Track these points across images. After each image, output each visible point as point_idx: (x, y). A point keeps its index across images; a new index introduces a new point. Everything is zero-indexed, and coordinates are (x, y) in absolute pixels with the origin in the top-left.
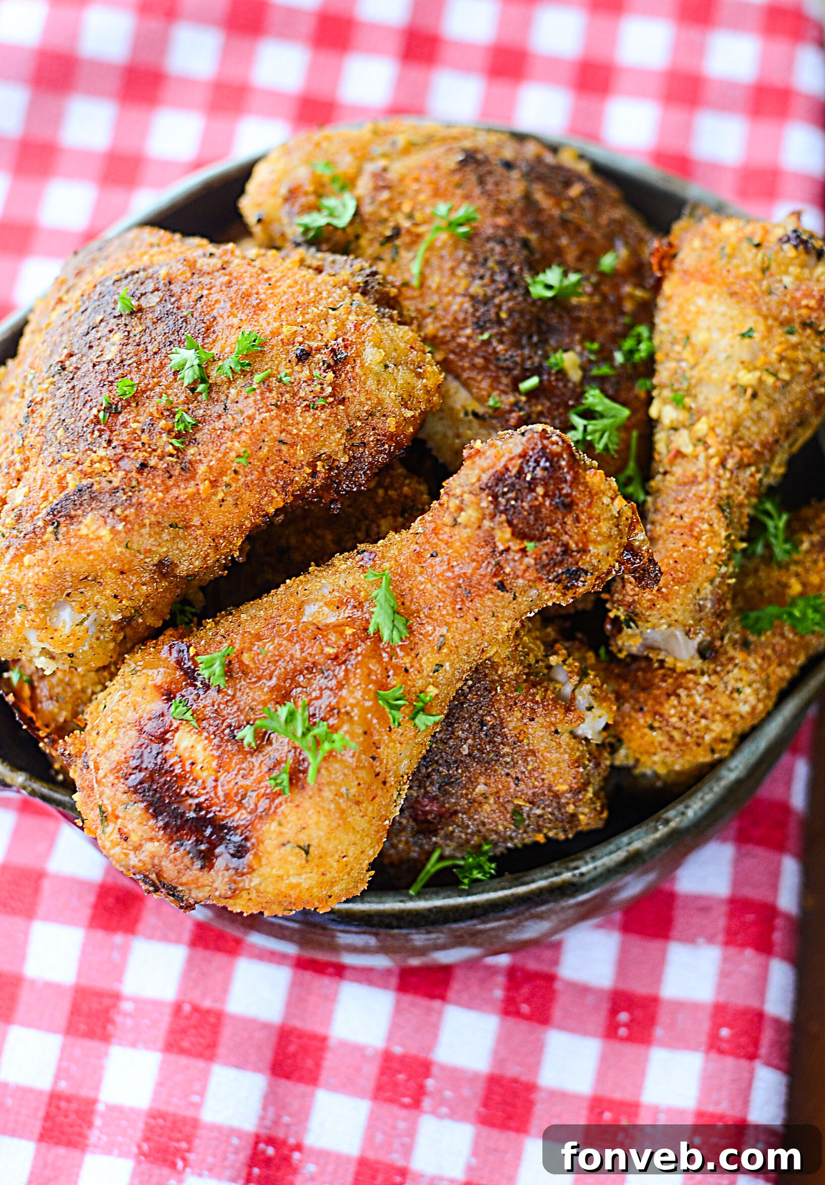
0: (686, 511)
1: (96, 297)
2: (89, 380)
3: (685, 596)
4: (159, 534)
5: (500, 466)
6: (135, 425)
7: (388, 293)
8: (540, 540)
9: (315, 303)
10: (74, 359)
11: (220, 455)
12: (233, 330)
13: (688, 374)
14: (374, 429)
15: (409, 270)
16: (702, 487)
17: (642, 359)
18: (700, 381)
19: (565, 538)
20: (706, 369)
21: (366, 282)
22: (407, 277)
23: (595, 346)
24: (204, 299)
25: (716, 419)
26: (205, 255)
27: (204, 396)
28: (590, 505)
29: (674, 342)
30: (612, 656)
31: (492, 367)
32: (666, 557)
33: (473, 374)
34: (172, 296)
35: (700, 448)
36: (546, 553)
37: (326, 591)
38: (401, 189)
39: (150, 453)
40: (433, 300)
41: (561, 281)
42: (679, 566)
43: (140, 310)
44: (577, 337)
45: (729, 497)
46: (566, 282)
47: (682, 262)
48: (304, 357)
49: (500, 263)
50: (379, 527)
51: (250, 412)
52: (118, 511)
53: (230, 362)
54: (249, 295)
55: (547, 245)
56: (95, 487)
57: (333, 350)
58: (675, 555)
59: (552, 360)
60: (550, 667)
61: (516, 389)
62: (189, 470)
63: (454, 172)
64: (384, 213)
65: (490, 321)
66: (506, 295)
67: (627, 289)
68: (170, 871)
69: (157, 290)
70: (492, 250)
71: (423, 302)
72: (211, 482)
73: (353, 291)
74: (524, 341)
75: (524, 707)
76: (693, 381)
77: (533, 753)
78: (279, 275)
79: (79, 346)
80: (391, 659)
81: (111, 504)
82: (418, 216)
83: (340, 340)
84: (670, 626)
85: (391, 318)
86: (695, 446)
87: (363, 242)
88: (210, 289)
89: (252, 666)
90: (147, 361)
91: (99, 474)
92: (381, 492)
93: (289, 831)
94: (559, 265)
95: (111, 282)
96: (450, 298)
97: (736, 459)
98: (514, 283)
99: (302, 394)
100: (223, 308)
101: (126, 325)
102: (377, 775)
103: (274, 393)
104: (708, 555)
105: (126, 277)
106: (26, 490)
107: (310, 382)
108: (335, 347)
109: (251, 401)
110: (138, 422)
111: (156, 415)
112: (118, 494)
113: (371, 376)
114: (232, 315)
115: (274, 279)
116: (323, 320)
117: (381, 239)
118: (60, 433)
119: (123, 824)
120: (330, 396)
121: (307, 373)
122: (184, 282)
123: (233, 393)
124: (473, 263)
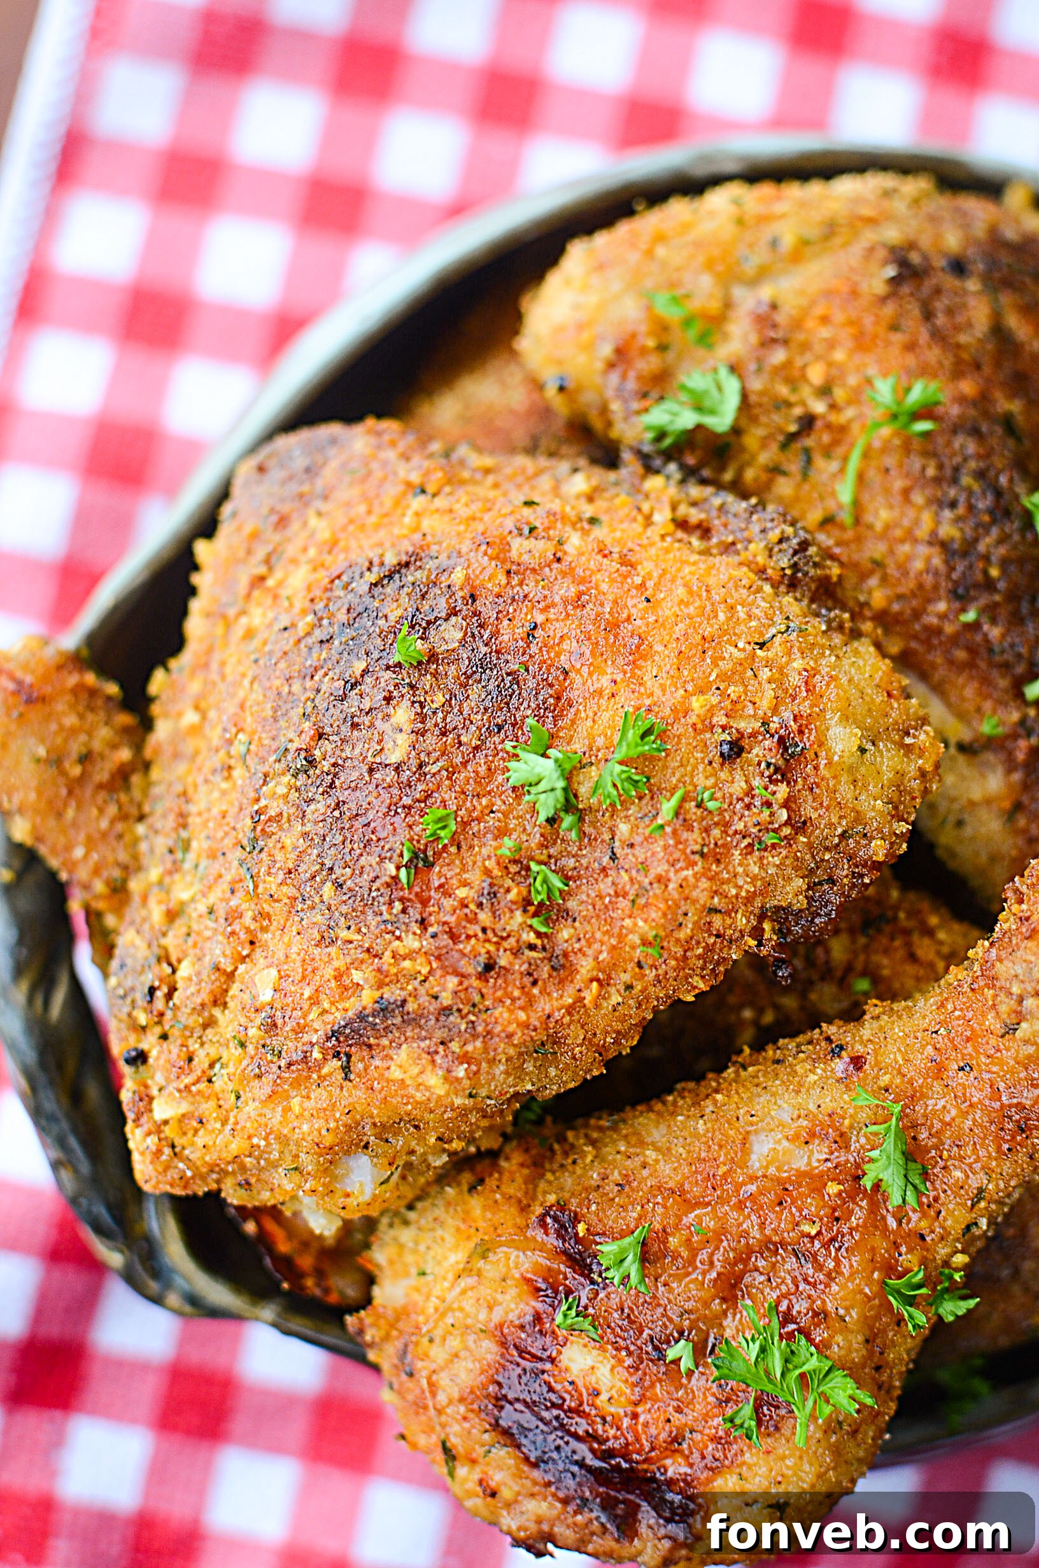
1: (341, 617)
2: (366, 798)
4: (520, 1068)
6: (462, 893)
7: (827, 578)
9: (728, 634)
10: (327, 746)
11: (613, 941)
12: (603, 701)
14: (849, 859)
15: (833, 494)
21: (795, 566)
22: (831, 505)
24: (539, 633)
26: (519, 530)
27: (572, 835)
31: (981, 664)
33: (950, 675)
34: (481, 626)
37: (787, 1118)
38: (800, 337)
39: (497, 943)
40: (876, 549)
43: (433, 657)
48: (735, 750)
49: (978, 475)
50: (827, 951)
51: (661, 868)
52: (455, 1046)
53: (610, 772)
56: (411, 1006)
57: (783, 742)
61: (1018, 696)
62: (562, 967)
63: (883, 300)
64: (783, 390)
65: (974, 585)
66: (995, 531)
69: (454, 612)
70: (962, 448)
71: (861, 549)
72: (599, 982)
73: (778, 589)
74: (1025, 608)
78: (653, 569)
79: (332, 719)
80: (900, 1223)
81: (439, 1034)
82: (839, 394)
85: (841, 628)
88: (545, 610)
89: (684, 1252)
90: (465, 764)
91: (413, 979)
93: (756, 1487)
95: (362, 587)
96: (906, 548)
98: (1004, 511)
99: (740, 826)
100: (576, 652)
101: (412, 686)
103: (695, 831)
105: (390, 577)
106: (274, 973)
107: (747, 800)
108: (782, 732)
109: (658, 848)
110: (465, 884)
111: (497, 872)
112: (452, 1018)
113: (844, 778)
114: (595, 669)
115: (650, 584)
116: (750, 673)
117: (781, 438)
118: (328, 890)
119: (485, 1473)
120: (786, 823)
121: (743, 784)
122: (498, 596)
123: (623, 828)
124: (937, 480)
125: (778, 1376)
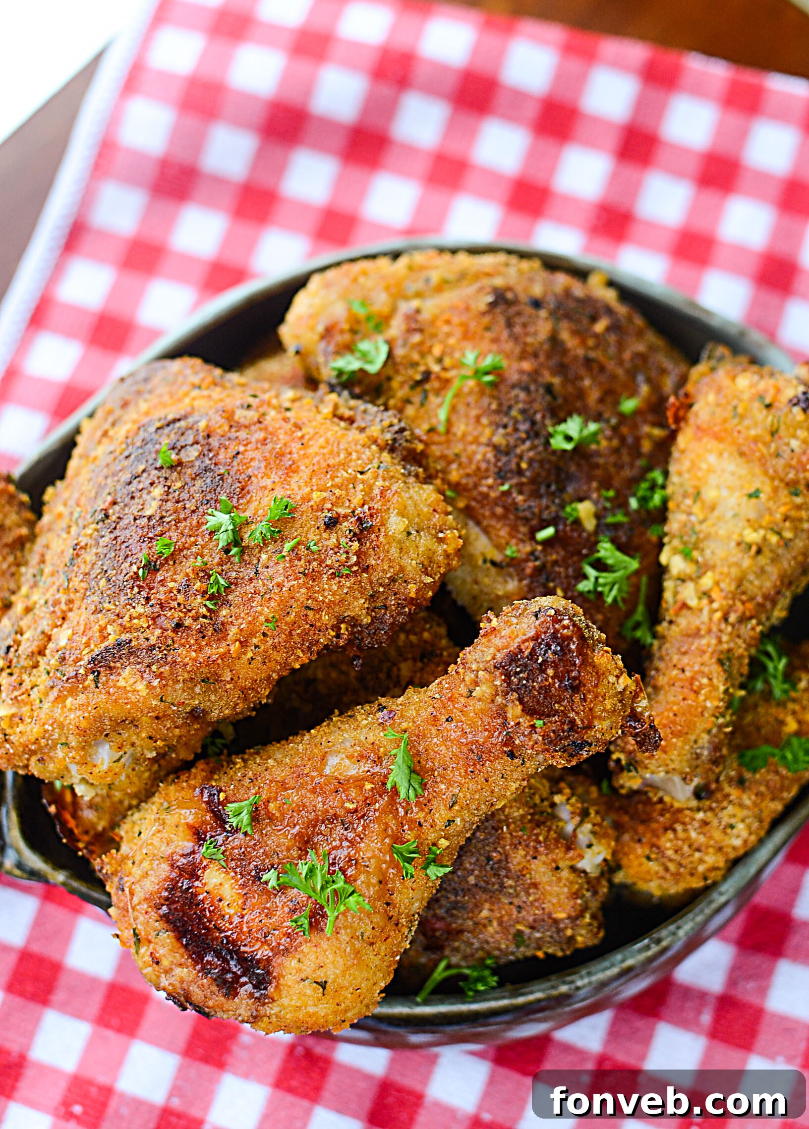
0: (688, 664)
1: (139, 444)
2: (131, 534)
3: (682, 748)
4: (192, 689)
5: (514, 646)
6: (171, 585)
7: (414, 450)
8: (548, 716)
9: (344, 465)
10: (117, 508)
11: (250, 619)
12: (266, 492)
13: (698, 528)
14: (395, 594)
15: (436, 416)
16: (704, 641)
17: (656, 507)
18: (708, 536)
19: (572, 715)
20: (714, 525)
21: (394, 440)
22: (434, 421)
23: (611, 493)
24: (240, 456)
25: (721, 574)
26: (242, 406)
27: (237, 559)
28: (596, 686)
29: (685, 495)
30: (614, 790)
31: (512, 517)
32: (667, 710)
33: (493, 522)
34: (210, 450)
35: (705, 601)
36: (554, 731)
37: (348, 744)
38: (432, 330)
39: (185, 613)
40: (457, 448)
41: (581, 431)
42: (678, 719)
43: (180, 463)
44: (595, 484)
45: (729, 651)
46: (586, 432)
47: (697, 415)
48: (332, 524)
49: (523, 412)
50: (399, 670)
51: (280, 579)
52: (154, 668)
53: (260, 528)
54: (283, 455)
55: (570, 389)
56: (133, 644)
57: (359, 519)
58: (675, 708)
59: (568, 509)
60: (553, 805)
61: (533, 538)
62: (221, 631)
63: (484, 314)
64: (416, 357)
65: (511, 471)
66: (528, 444)
67: (646, 429)
68: (197, 995)
69: (197, 443)
70: (517, 396)
71: (448, 448)
72: (241, 642)
73: (382, 449)
74: (543, 490)
75: (527, 846)
76: (701, 536)
77: (535, 885)
78: (312, 431)
80: (406, 813)
81: (147, 661)
82: (447, 362)
83: (366, 507)
84: (667, 772)
85: (417, 476)
86: (700, 598)
87: (395, 384)
88: (246, 445)
89: (277, 815)
90: (185, 519)
91: (137, 630)
92: (402, 636)
93: (308, 966)
94: (580, 414)
95: (152, 429)
96: (474, 447)
97: (739, 614)
98: (536, 432)
99: (329, 562)
100: (257, 466)
101: (166, 479)
102: (390, 918)
103: (303, 561)
104: (705, 708)
105: (168, 425)
106: (70, 632)
107: (336, 550)
108: (361, 515)
109: (280, 567)
110: (175, 581)
111: (192, 576)
112: (154, 652)
113: (394, 544)
114: (266, 475)
115: (307, 437)
116: (351, 486)
117: (411, 383)
118: (103, 582)
119: (155, 949)
120: (355, 565)
121: (334, 540)
122: (222, 436)
123: (264, 557)
124: (497, 412)
125: (319, 887)
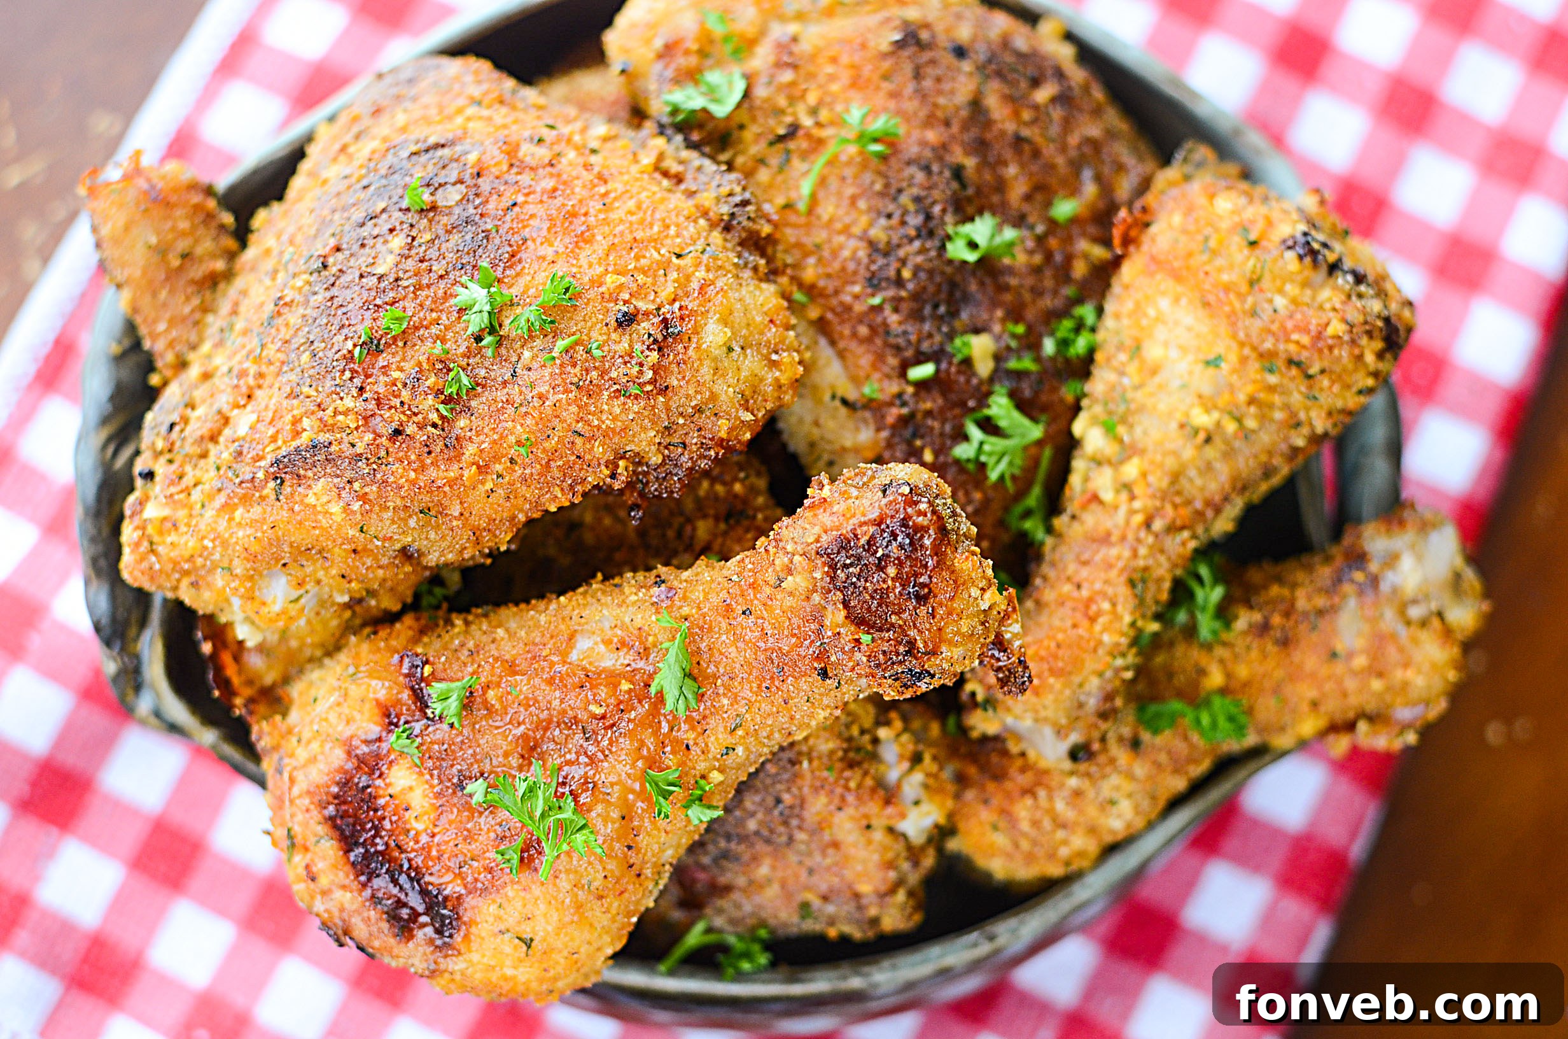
0: (1087, 580)
1: (383, 171)
2: (352, 295)
3: (1061, 692)
4: (405, 520)
5: (846, 529)
6: (396, 374)
7: (758, 233)
8: (881, 630)
9: (656, 242)
10: (339, 255)
11: (496, 437)
12: (545, 264)
13: (1130, 395)
14: (700, 430)
15: (797, 188)
16: (1114, 552)
17: (1078, 357)
18: (1142, 409)
19: (912, 633)
20: (1152, 395)
21: (733, 215)
22: (793, 195)
23: (1020, 329)
24: (516, 209)
25: (1152, 463)
26: (532, 139)
27: (489, 353)
28: (952, 599)
29: (1120, 347)
30: (963, 730)
31: (879, 342)
32: (1048, 637)
33: (853, 345)
34: (477, 195)
35: (1124, 496)
36: (884, 652)
37: (607, 625)
38: (810, 68)
39: (409, 417)
40: (820, 236)
41: (993, 236)
42: (1061, 653)
43: (433, 208)
44: (999, 313)
45: (1146, 569)
46: (998, 240)
47: (1153, 240)
48: (627, 321)
49: (917, 200)
50: (694, 529)
51: (543, 389)
52: (356, 486)
53: (529, 314)
54: (574, 215)
55: (988, 176)
56: (333, 448)
57: (665, 321)
58: (1060, 636)
59: (958, 342)
60: (876, 741)
61: (903, 374)
62: (455, 447)
63: (885, 55)
64: (782, 102)
65: (888, 279)
66: (917, 244)
67: (1083, 245)
68: (360, 930)
69: (461, 182)
70: (912, 177)
71: (808, 234)
72: (479, 467)
73: (713, 225)
74: (927, 310)
75: (832, 792)
76: (1133, 406)
77: (836, 845)
78: (620, 188)
79: (349, 239)
80: (671, 729)
81: (349, 474)
82: (824, 115)
83: (677, 305)
84: (1036, 720)
85: (755, 269)
86: (1117, 491)
87: (748, 135)
88: (527, 195)
89: (498, 706)
90: (428, 286)
91: (342, 430)
92: (705, 484)
93: (511, 918)
94: (994, 214)
95: (405, 154)
96: (841, 239)
97: (1167, 521)
98: (929, 230)
99: (614, 374)
100: (538, 227)
101: (412, 226)
102: (631, 866)
103: (578, 368)
104: (1100, 643)
105: (427, 151)
106: (254, 417)
107: (627, 359)
108: (668, 316)
109: (546, 372)
110: (401, 370)
111: (425, 366)
112: (360, 464)
113: (707, 362)
114: (547, 241)
115: (612, 195)
116: (662, 272)
117: (771, 137)
118: (306, 357)
120: (649, 383)
121: (626, 345)
122: (497, 178)
123: (527, 354)
124: (881, 195)
125: (538, 813)
